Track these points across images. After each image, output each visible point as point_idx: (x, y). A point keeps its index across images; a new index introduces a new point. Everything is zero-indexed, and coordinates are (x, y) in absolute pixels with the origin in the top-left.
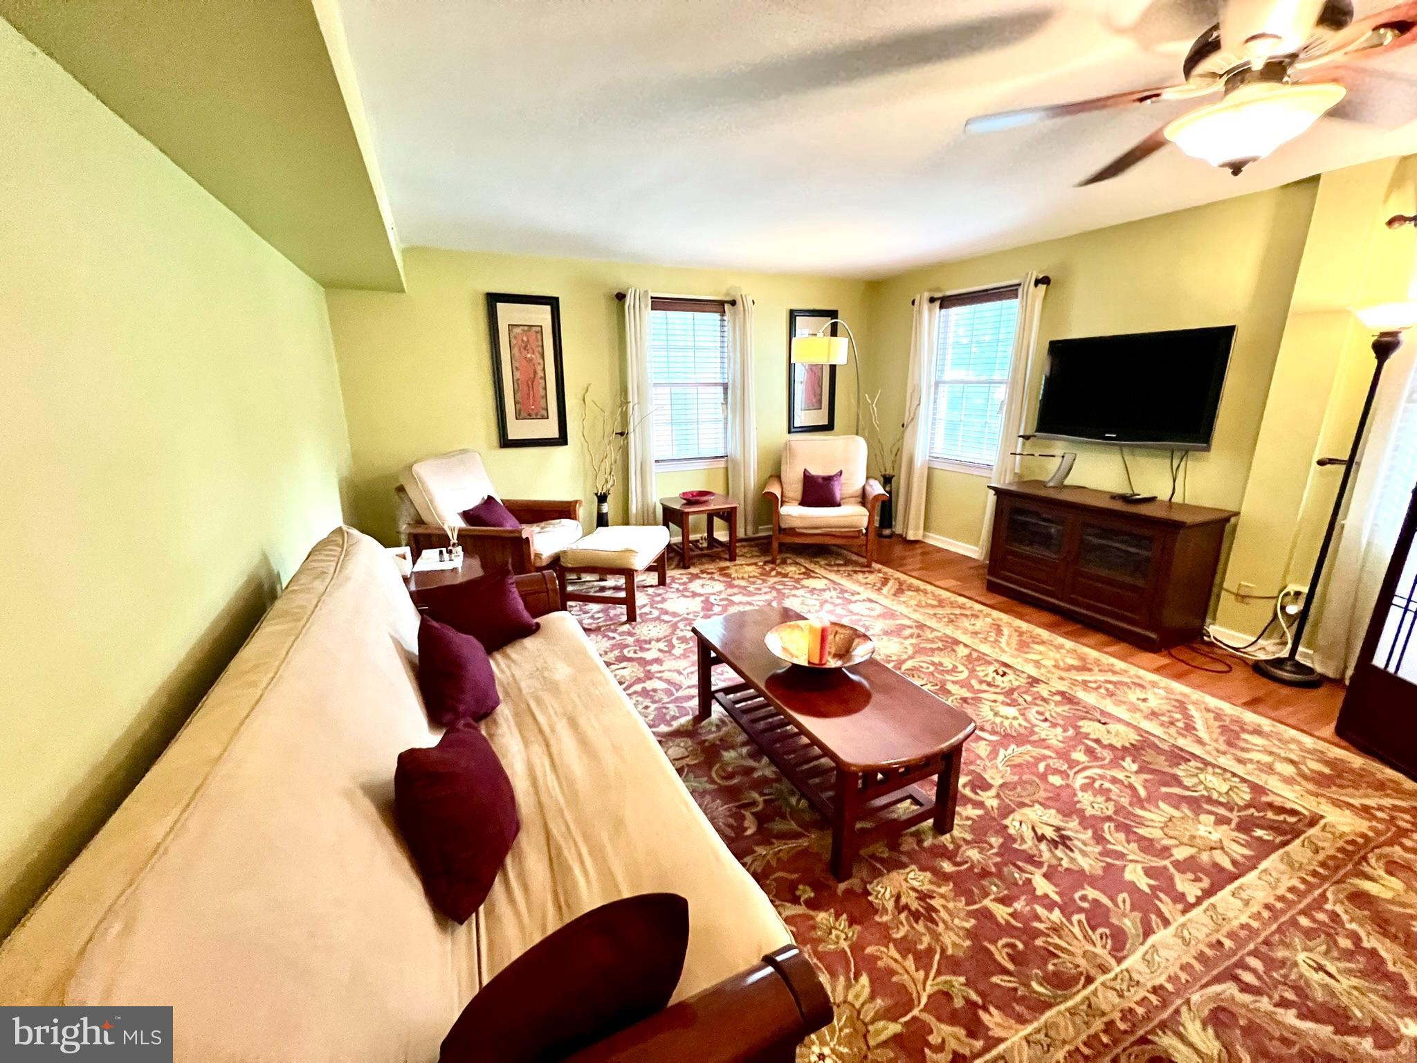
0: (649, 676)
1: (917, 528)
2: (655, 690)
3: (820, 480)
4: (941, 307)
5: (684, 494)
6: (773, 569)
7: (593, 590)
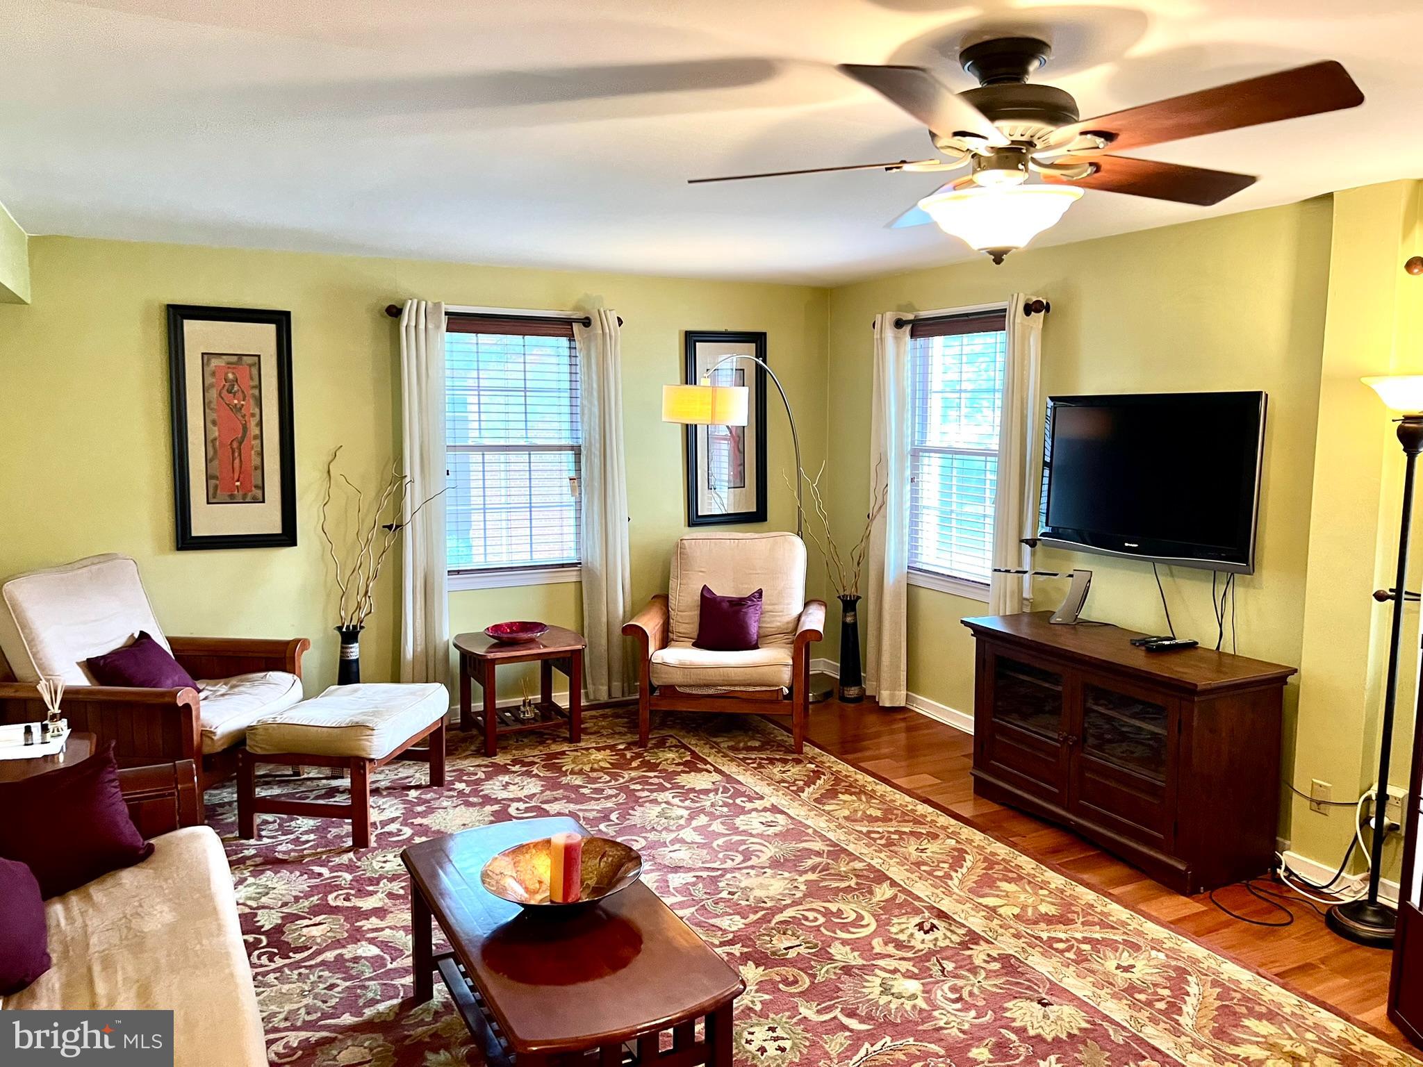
0: (356, 936)
1: (894, 687)
2: (356, 959)
3: (725, 605)
4: (913, 335)
5: (496, 628)
6: (638, 756)
7: (312, 795)
